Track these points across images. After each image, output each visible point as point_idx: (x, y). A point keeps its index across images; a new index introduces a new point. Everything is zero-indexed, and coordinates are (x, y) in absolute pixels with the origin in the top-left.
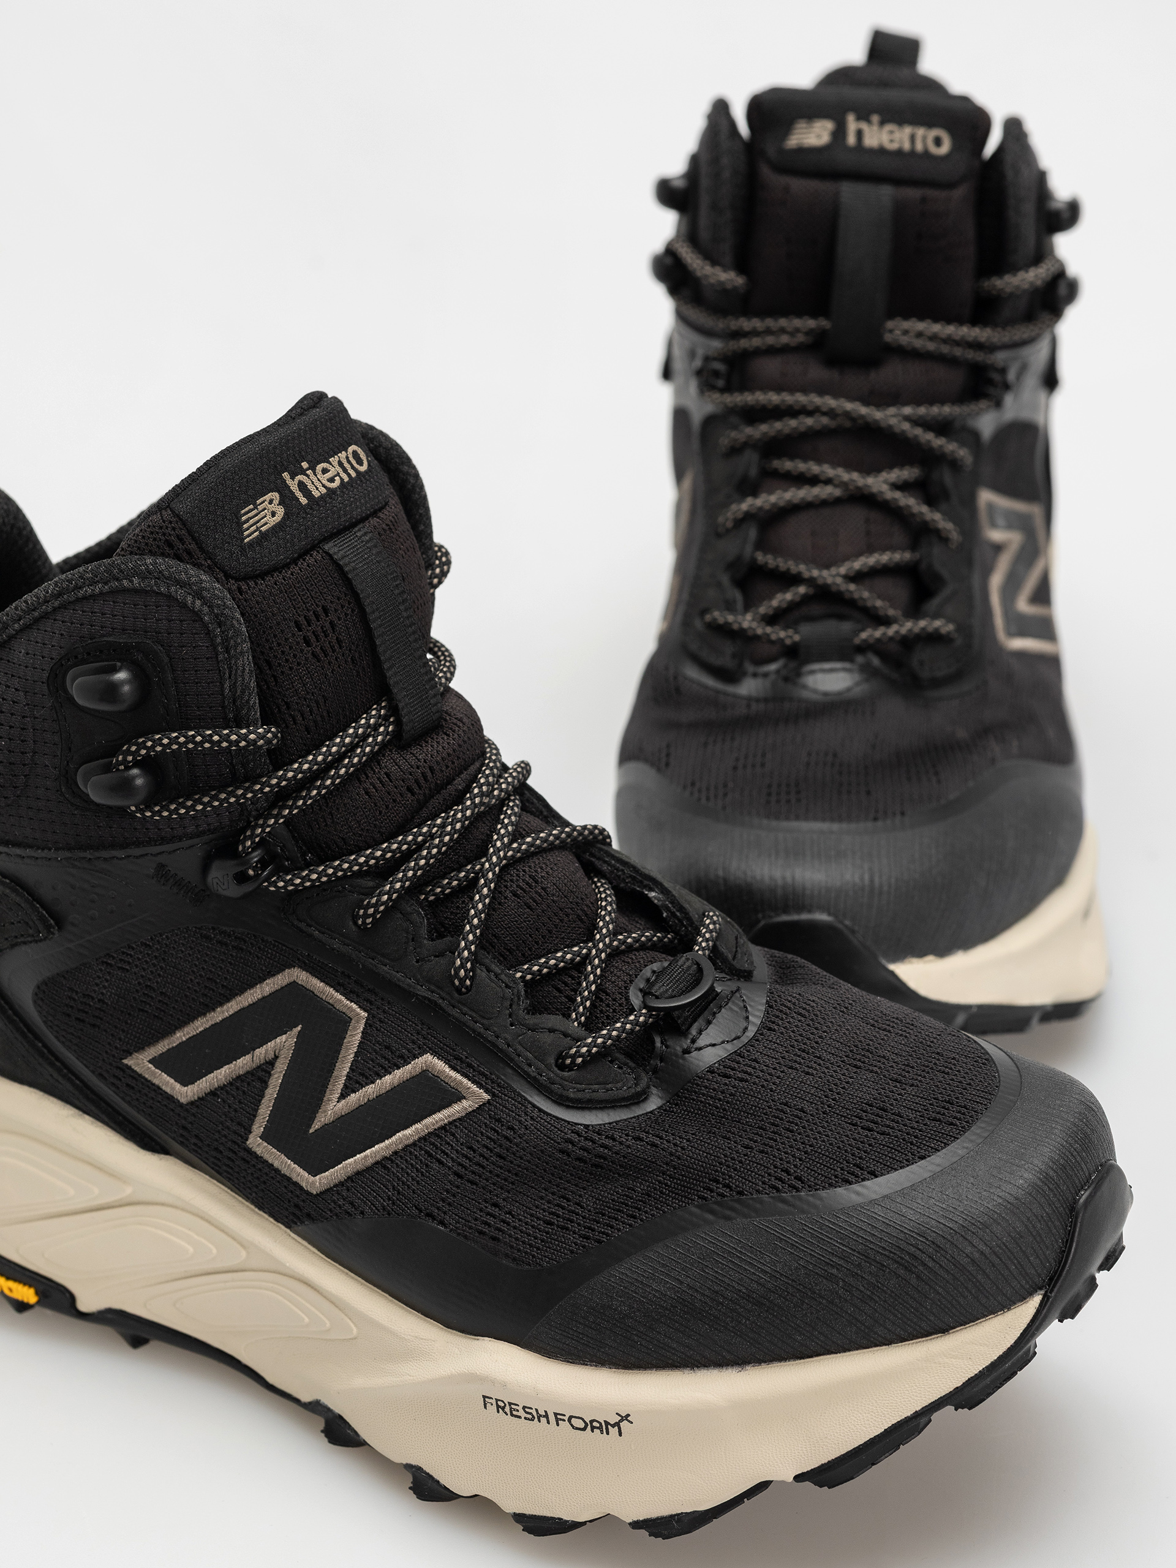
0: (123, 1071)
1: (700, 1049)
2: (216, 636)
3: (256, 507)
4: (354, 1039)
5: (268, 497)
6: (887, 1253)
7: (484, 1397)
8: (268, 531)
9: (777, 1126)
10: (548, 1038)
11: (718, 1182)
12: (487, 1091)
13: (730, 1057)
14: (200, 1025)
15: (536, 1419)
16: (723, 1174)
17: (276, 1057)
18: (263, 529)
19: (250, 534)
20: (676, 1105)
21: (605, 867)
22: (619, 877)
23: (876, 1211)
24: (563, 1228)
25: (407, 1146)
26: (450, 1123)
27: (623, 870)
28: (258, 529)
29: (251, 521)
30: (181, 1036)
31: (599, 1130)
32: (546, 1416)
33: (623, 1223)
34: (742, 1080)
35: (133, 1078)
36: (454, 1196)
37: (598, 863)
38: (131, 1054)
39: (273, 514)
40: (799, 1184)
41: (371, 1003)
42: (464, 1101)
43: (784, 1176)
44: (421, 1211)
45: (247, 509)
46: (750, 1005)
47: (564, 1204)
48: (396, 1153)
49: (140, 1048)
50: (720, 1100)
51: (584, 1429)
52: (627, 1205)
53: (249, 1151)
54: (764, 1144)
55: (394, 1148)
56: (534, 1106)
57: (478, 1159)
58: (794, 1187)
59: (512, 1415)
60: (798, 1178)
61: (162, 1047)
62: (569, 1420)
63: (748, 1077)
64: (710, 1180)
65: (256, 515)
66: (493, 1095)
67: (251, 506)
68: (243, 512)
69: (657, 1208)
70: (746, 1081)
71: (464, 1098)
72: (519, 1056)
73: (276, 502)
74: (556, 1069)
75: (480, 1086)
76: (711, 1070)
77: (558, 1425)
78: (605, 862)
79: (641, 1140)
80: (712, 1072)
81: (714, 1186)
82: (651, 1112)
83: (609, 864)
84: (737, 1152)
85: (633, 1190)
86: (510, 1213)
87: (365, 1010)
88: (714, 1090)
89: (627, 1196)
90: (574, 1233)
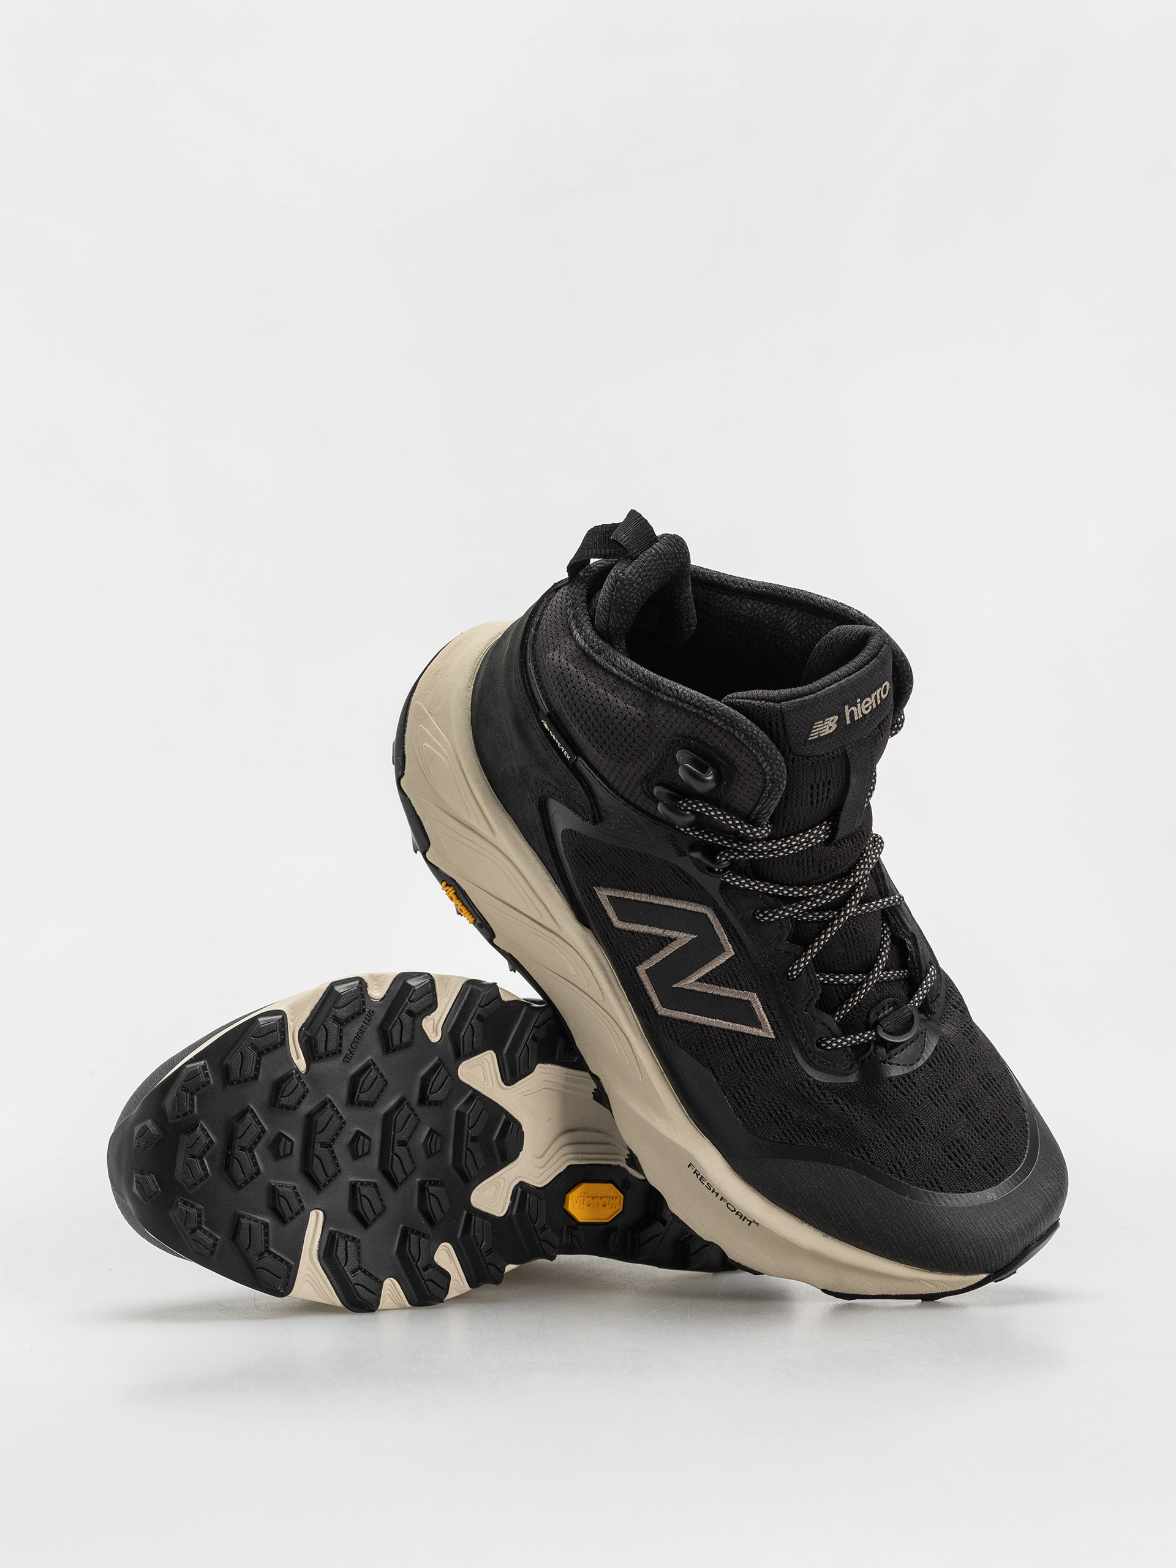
0: (591, 891)
1: (891, 1064)
2: (768, 786)
3: (823, 723)
4: (720, 960)
5: (831, 718)
6: (927, 1235)
7: (691, 1164)
8: (823, 736)
9: (908, 1132)
10: (820, 1028)
11: (864, 1149)
12: (775, 1033)
13: (902, 1077)
14: (644, 898)
15: (711, 1191)
16: (869, 1147)
17: (675, 939)
18: (821, 735)
19: (813, 736)
20: (864, 1086)
21: (893, 921)
22: (897, 929)
23: (933, 1212)
24: (776, 1122)
25: (718, 1028)
26: (747, 1034)
27: (901, 927)
28: (819, 734)
29: (818, 730)
30: (630, 896)
31: (820, 1085)
32: (717, 1194)
33: (808, 1140)
34: (903, 1093)
35: (594, 897)
36: (730, 1070)
37: (890, 917)
38: (599, 886)
39: (830, 727)
40: (903, 1175)
41: (739, 950)
42: (761, 1031)
43: (898, 1166)
44: (709, 1064)
45: (819, 723)
46: (927, 1046)
47: (783, 1109)
48: (711, 1027)
49: (607, 886)
50: (887, 1098)
51: (733, 1211)
52: (814, 1131)
53: (636, 971)
54: (897, 1140)
55: (712, 1024)
56: (794, 1056)
57: (752, 1063)
58: (900, 1176)
59: (700, 1179)
60: (904, 1172)
61: (618, 894)
62: (728, 1204)
63: (907, 1094)
64: (861, 1145)
65: (822, 727)
66: (777, 1037)
67: (822, 722)
68: (816, 723)
69: (828, 1143)
70: (905, 1095)
71: (762, 1029)
72: (801, 1029)
73: (835, 721)
74: (815, 1045)
75: (773, 1028)
76: (890, 1079)
77: (721, 1200)
78: (894, 918)
79: (838, 1103)
80: (891, 1081)
81: (862, 1151)
82: (850, 1083)
83: (896, 921)
84: (882, 1138)
85: (821, 1124)
86: (753, 1096)
87: (734, 951)
88: (887, 1091)
89: (816, 1126)
90: (781, 1128)
